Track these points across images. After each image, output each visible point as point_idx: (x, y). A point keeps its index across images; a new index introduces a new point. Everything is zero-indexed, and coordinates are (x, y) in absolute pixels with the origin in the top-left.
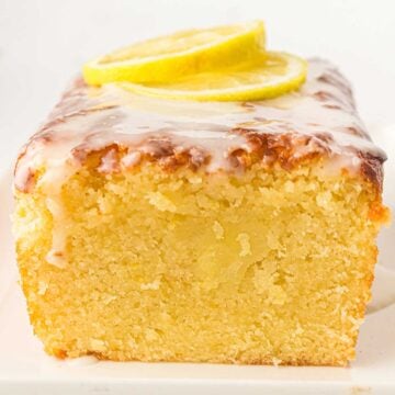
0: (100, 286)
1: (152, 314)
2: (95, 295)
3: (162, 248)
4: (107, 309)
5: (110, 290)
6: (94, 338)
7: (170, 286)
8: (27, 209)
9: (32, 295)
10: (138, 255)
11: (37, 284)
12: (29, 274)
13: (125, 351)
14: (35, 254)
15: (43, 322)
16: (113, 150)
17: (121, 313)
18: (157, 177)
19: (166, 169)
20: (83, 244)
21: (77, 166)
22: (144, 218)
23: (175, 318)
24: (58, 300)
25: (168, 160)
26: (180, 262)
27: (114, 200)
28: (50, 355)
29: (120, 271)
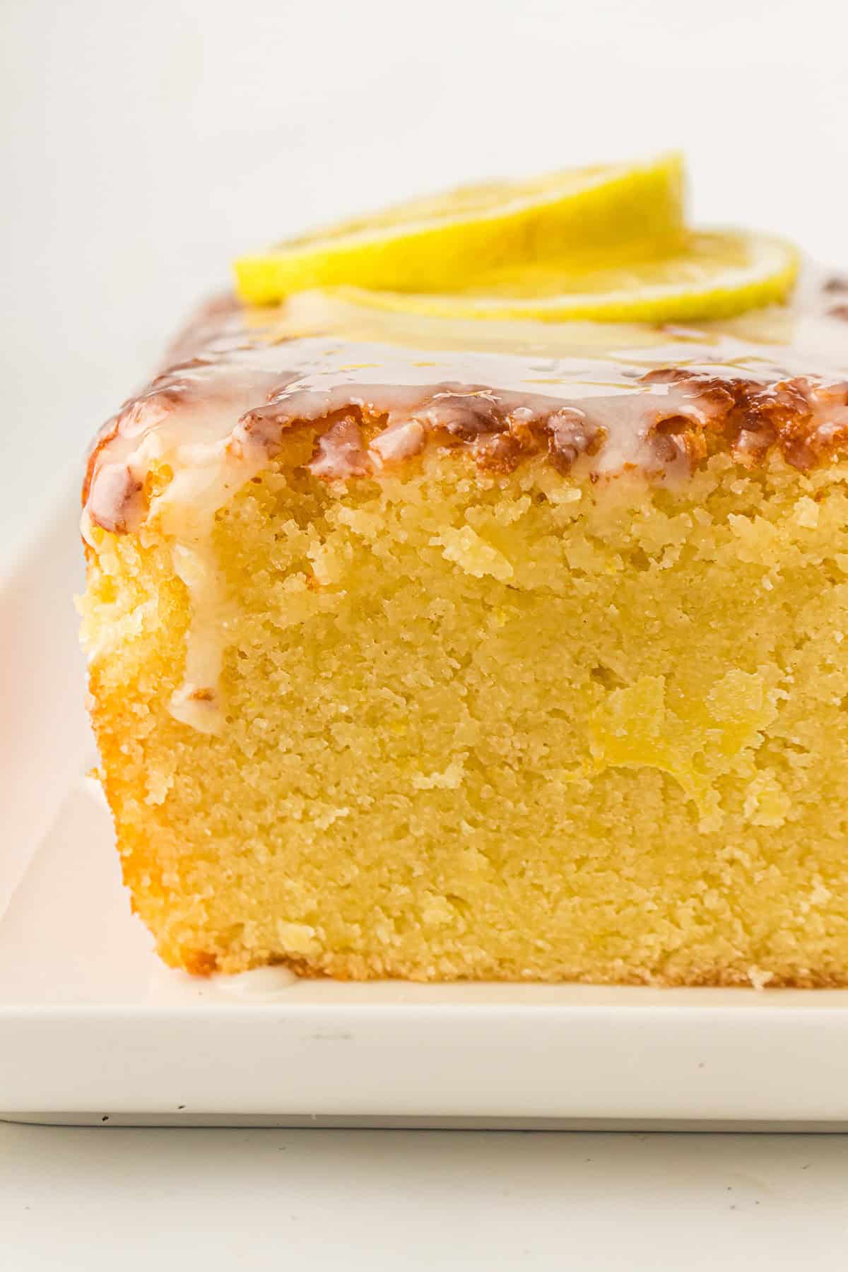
0: (307, 783)
1: (440, 853)
2: (293, 806)
3: (468, 679)
4: (325, 843)
5: (332, 791)
6: (288, 919)
7: (489, 781)
8: (119, 581)
9: (131, 804)
10: (408, 698)
11: (143, 778)
12: (124, 749)
13: (366, 954)
14: (138, 698)
15: (156, 878)
16: (349, 420)
17: (360, 854)
18: (464, 486)
19: (488, 465)
20: (265, 669)
21: (256, 461)
22: (427, 598)
23: (497, 863)
24: (196, 821)
25: (495, 441)
26: (515, 715)
27: (349, 550)
28: (174, 965)
29: (358, 740)
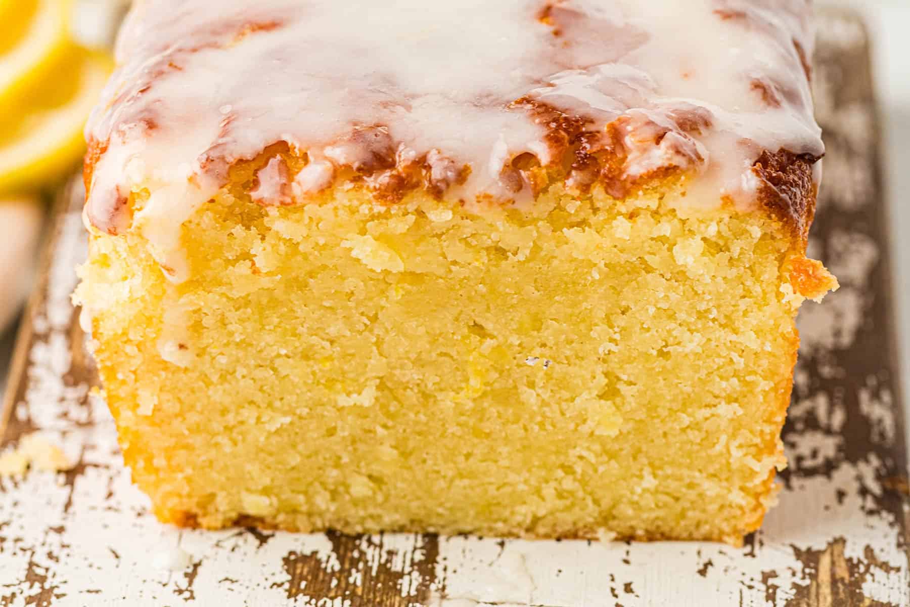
0: (259, 398)
1: (362, 447)
2: (249, 414)
3: (376, 331)
4: (275, 440)
5: (278, 404)
6: (248, 490)
7: (396, 398)
9: (127, 414)
10: (332, 342)
11: (135, 396)
13: (310, 515)
14: (129, 341)
15: (149, 460)
17: (301, 447)
18: (364, 209)
20: (223, 322)
21: (209, 188)
22: (343, 278)
23: (406, 455)
24: (176, 423)
25: (384, 178)
26: (413, 356)
27: (282, 248)
28: (166, 521)
29: (295, 371)
